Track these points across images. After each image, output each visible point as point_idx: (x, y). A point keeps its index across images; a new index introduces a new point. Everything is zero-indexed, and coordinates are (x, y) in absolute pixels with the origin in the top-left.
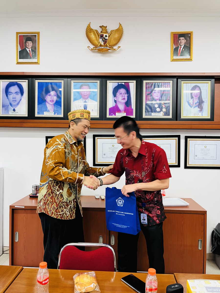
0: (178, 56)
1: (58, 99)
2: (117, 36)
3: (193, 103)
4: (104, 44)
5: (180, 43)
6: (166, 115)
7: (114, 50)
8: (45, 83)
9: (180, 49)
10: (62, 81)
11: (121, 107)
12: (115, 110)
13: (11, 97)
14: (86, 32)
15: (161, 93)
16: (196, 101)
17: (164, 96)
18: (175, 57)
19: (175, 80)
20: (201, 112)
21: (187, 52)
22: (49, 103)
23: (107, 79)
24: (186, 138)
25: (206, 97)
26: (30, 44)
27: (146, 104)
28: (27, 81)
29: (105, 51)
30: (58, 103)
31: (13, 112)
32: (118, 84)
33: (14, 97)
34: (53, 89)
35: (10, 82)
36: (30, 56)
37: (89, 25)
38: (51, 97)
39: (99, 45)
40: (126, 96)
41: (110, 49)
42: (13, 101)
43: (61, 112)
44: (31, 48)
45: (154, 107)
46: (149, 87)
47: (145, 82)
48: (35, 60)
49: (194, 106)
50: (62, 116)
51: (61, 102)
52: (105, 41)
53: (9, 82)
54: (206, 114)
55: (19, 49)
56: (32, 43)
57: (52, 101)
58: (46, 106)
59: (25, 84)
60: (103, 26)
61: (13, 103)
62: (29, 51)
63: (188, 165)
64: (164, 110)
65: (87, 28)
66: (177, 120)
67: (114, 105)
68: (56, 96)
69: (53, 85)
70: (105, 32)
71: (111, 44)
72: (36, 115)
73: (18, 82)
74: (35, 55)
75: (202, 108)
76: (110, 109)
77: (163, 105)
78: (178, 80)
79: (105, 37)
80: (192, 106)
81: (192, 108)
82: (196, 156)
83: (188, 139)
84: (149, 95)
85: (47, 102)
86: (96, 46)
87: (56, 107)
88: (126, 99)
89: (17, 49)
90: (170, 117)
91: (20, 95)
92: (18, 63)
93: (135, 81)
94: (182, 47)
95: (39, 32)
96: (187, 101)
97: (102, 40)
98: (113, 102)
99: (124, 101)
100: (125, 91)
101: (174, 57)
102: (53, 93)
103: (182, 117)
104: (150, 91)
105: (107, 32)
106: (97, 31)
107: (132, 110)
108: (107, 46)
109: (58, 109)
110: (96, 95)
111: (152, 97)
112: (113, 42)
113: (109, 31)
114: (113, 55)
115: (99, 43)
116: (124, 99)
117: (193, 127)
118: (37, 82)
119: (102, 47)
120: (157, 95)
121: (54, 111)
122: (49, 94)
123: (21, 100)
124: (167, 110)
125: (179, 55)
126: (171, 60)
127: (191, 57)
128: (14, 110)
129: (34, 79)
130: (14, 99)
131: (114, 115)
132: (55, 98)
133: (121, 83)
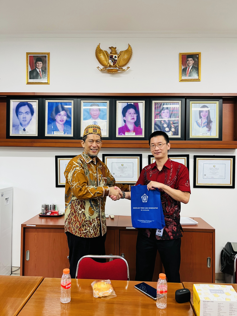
0: (186, 76)
1: (68, 119)
2: (126, 56)
3: (201, 122)
4: (114, 65)
5: (189, 64)
6: (175, 134)
7: (124, 70)
8: (55, 103)
9: (188, 69)
10: (72, 101)
11: (131, 127)
12: (124, 129)
13: (21, 116)
14: (95, 53)
15: (170, 113)
16: (205, 120)
17: (173, 116)
18: (184, 78)
19: (184, 100)
20: (210, 132)
21: (196, 73)
22: (59, 123)
23: (116, 99)
24: (195, 157)
25: (214, 117)
26: (40, 64)
27: (155, 124)
28: (37, 101)
29: (114, 71)
30: (67, 123)
31: (23, 131)
32: (128, 104)
33: (24, 117)
34: (63, 109)
35: (21, 102)
36: (40, 76)
37: (99, 46)
38: (61, 117)
39: (108, 66)
40: (135, 116)
41: (120, 69)
42: (23, 120)
43: (71, 132)
44: (41, 68)
45: (163, 127)
46: (158, 107)
47: (154, 102)
48: (45, 80)
49: (202, 126)
50: (72, 135)
51: (71, 122)
52: (114, 61)
53: (19, 102)
54: (214, 134)
55: (30, 70)
56: (42, 63)
57: (62, 121)
58: (56, 126)
59: (35, 104)
60: (112, 47)
61: (23, 123)
62: (39, 71)
63: (197, 185)
64: (173, 130)
65: (96, 49)
66: (185, 140)
67: (124, 124)
68: (66, 116)
69: (63, 105)
70: (115, 53)
71: (121, 64)
72: (46, 135)
73: (28, 102)
74: (45, 75)
75: (211, 127)
76: (120, 129)
77: (171, 125)
78: (187, 100)
79: (115, 58)
80: (201, 126)
81: (200, 127)
82: (205, 175)
83: (197, 159)
84: (158, 115)
85: (57, 122)
86: (105, 67)
87: (66, 126)
88: (135, 119)
89: (27, 69)
90: (179, 136)
91: (30, 115)
92: (28, 83)
93: (144, 102)
94: (191, 67)
95: (49, 53)
96: (196, 120)
97: (112, 60)
98: (122, 121)
99: (133, 121)
100: (135, 111)
101: (182, 77)
102: (62, 113)
103: (191, 137)
104: (159, 111)
105: (116, 53)
106: (106, 52)
107: (141, 129)
108: (116, 67)
109: (68, 129)
110: (105, 115)
111: (161, 116)
112: (122, 63)
113: (118, 52)
114: (121, 75)
115: (109, 63)
116: (133, 119)
117: (202, 146)
118: (47, 102)
119: (112, 68)
120: (166, 114)
121: (64, 131)
122: (59, 114)
123: (31, 120)
124: (176, 129)
125: (188, 75)
126: (180, 81)
127: (199, 78)
128: (24, 130)
129: (44, 99)
130: (24, 119)
131: (123, 135)
132: (65, 118)
133: (130, 103)
